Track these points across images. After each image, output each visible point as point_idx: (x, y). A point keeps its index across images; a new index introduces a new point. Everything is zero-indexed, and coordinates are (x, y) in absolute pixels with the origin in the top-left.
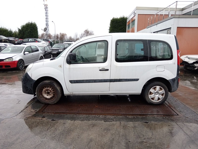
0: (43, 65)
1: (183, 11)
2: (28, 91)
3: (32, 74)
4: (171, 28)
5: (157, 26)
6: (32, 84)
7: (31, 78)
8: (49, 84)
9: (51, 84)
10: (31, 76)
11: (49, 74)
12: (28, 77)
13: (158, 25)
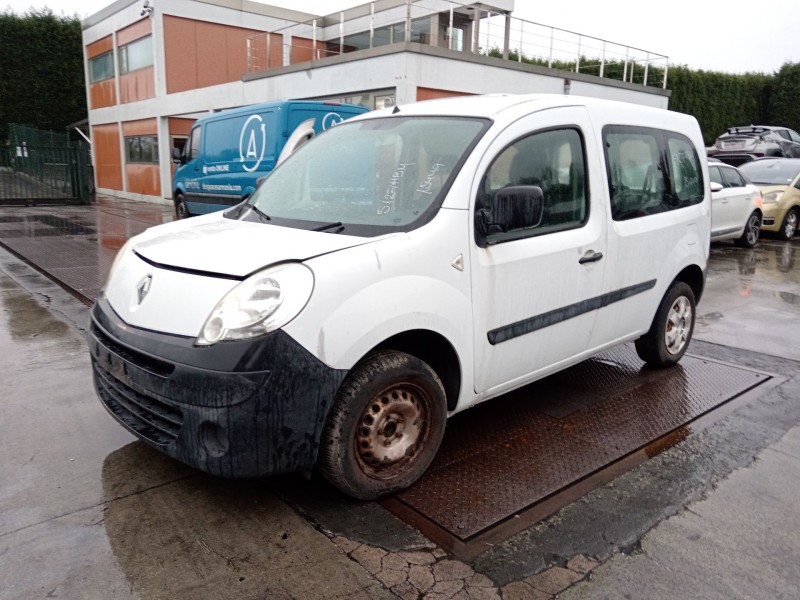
0: (379, 266)
1: (328, 29)
2: (288, 453)
3: (322, 335)
4: (394, 88)
5: (310, 76)
6: (324, 403)
7: (319, 364)
8: (409, 371)
9: (417, 372)
10: (321, 348)
11: (419, 313)
12: (295, 363)
13: (314, 72)
